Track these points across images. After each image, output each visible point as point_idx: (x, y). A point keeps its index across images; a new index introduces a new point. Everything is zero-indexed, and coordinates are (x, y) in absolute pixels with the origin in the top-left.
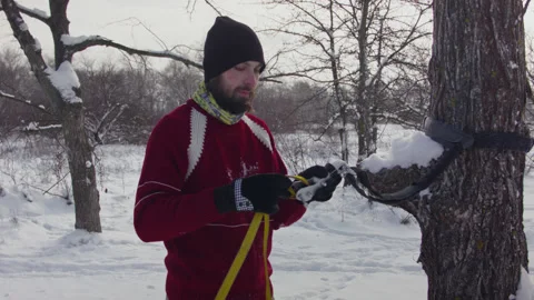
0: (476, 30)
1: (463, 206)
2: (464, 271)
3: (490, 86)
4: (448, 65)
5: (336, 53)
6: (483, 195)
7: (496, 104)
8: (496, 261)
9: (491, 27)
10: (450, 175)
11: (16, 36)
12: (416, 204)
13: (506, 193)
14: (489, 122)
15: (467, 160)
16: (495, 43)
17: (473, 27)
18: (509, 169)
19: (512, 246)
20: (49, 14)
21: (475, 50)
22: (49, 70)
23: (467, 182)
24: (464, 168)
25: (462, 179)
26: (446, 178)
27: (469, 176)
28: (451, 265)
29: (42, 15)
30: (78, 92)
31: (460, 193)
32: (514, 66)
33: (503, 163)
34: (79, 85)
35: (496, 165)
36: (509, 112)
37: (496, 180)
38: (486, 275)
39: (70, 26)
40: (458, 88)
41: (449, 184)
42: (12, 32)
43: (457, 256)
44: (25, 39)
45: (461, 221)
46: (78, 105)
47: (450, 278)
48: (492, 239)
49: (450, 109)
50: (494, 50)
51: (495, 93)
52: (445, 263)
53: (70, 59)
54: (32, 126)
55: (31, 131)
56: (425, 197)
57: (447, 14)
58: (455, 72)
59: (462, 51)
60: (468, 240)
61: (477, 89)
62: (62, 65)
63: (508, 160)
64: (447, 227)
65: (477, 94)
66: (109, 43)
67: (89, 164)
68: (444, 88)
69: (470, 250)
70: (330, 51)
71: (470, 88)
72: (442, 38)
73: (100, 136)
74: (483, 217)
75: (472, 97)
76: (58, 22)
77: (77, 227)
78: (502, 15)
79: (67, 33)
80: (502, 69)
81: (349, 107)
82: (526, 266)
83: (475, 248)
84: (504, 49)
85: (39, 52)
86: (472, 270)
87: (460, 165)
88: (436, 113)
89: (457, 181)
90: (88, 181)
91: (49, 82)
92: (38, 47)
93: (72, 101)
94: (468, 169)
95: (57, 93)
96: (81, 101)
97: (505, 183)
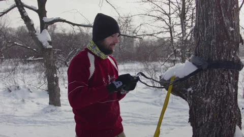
0: (214, 12)
1: (207, 96)
2: (207, 127)
3: (220, 39)
4: (201, 29)
5: (172, 25)
6: (217, 91)
7: (223, 47)
8: (223, 123)
9: (221, 11)
10: (201, 81)
11: (22, 18)
12: (186, 95)
13: (228, 90)
14: (219, 57)
15: (209, 74)
16: (222, 19)
17: (212, 11)
18: (229, 79)
19: (231, 115)
20: (37, 8)
21: (214, 22)
22: (38, 33)
23: (209, 85)
24: (208, 78)
25: (207, 83)
26: (200, 83)
27: (210, 82)
29: (35, 9)
30: (50, 43)
31: (206, 90)
32: (232, 29)
33: (226, 76)
34: (50, 40)
35: (223, 77)
37: (223, 84)
38: (218, 129)
39: (47, 13)
40: (206, 40)
41: (201, 86)
42: (21, 16)
43: (205, 120)
44: (26, 19)
45: (206, 103)
46: (50, 49)
47: (201, 130)
48: (221, 112)
49: (202, 50)
50: (222, 22)
51: (222, 42)
52: (199, 123)
53: (47, 28)
54: (30, 58)
55: (30, 61)
56: (190, 91)
57: (200, 5)
58: (204, 32)
59: (208, 22)
60: (209, 112)
61: (214, 40)
62: (43, 31)
63: (229, 74)
64: (200, 106)
65: (214, 43)
66: (64, 21)
67: (55, 75)
68: (199, 40)
70: (169, 24)
71: (211, 40)
72: (199, 17)
73: (67, 63)
74: (216, 101)
75: (211, 44)
76: (42, 12)
77: (50, 104)
78: (226, 5)
79: (46, 16)
80: (226, 31)
81: (178, 50)
83: (213, 116)
84: (227, 21)
85: (33, 25)
86: (211, 127)
87: (206, 77)
88: (196, 52)
89: (205, 84)
90: (55, 83)
91: (37, 39)
92: (32, 23)
93: (48, 47)
94: (210, 79)
95: (40, 44)
96: (51, 47)
97: (227, 85)
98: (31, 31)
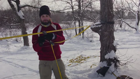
1: (106, 32)
4: (103, 12)
5: (73, 5)
6: (108, 30)
7: (109, 18)
8: (110, 39)
11: (10, 5)
13: (111, 30)
14: (109, 20)
15: (106, 25)
16: (109, 9)
17: (106, 7)
19: (112, 37)
22: (17, 12)
23: (106, 28)
28: (104, 40)
30: (23, 16)
32: (112, 12)
33: (111, 26)
35: (110, 26)
36: (111, 19)
38: (109, 41)
39: (20, 2)
40: (104, 16)
41: (104, 29)
44: (12, 6)
48: (110, 36)
53: (21, 9)
55: (12, 25)
56: (100, 31)
57: (102, 5)
59: (105, 10)
60: (106, 36)
61: (107, 16)
62: (20, 11)
64: (104, 35)
66: (29, 6)
68: (102, 16)
69: (107, 38)
70: (71, 5)
73: (12, 27)
74: (108, 33)
76: (18, 2)
77: (24, 45)
78: (110, 5)
79: (20, 4)
80: (110, 13)
81: (77, 17)
82: (114, 40)
85: (15, 8)
86: (107, 40)
91: (18, 15)
93: (23, 19)
95: (19, 17)
96: (24, 18)
97: (111, 28)
98: (14, 12)
